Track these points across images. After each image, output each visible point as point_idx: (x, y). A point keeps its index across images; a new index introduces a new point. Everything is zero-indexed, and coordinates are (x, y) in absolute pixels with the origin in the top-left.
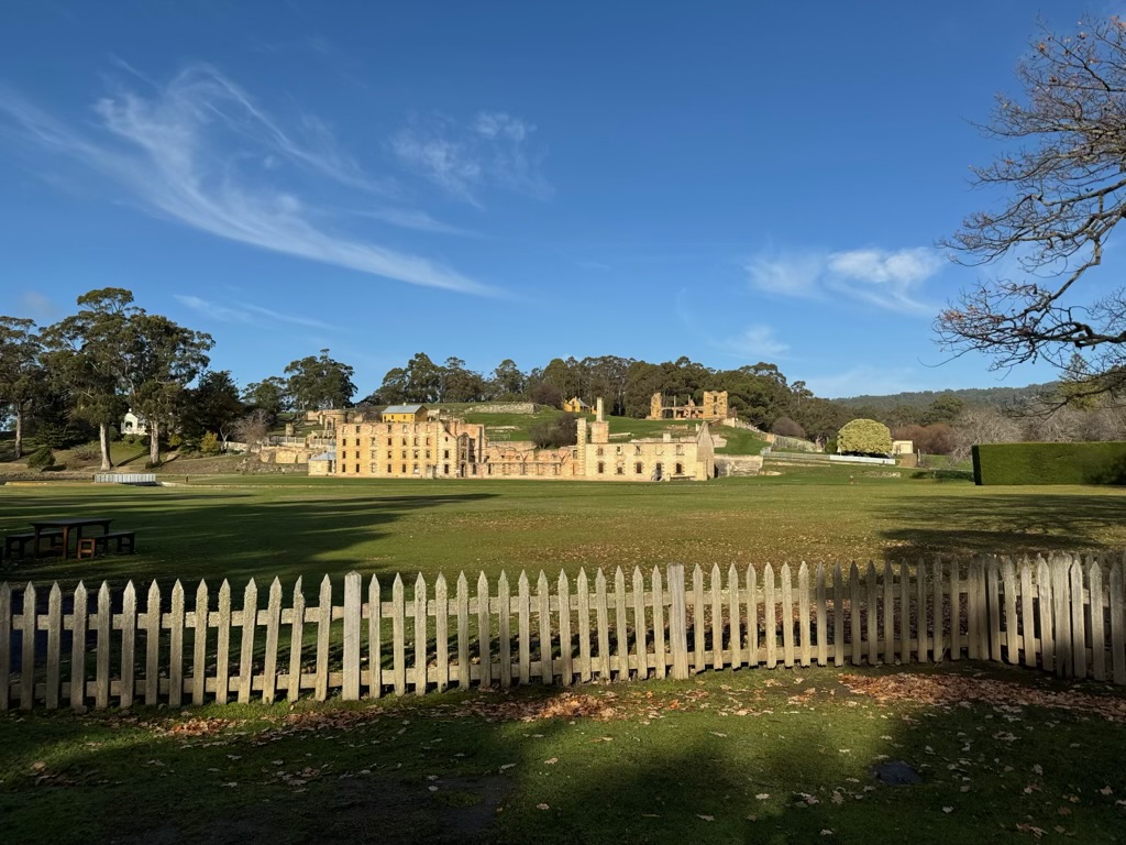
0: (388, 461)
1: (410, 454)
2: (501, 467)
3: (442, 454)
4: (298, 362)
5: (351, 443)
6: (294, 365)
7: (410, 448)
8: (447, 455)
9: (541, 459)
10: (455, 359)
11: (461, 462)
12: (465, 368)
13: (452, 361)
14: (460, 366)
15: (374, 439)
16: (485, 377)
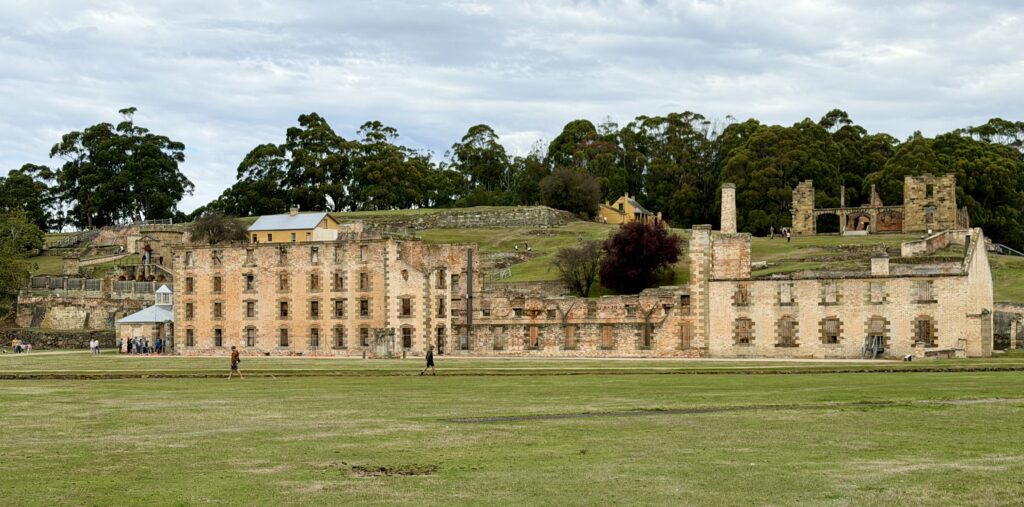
0: (279, 323)
1: (327, 308)
2: (522, 332)
3: (395, 306)
4: (75, 135)
5: (203, 286)
6: (68, 143)
7: (327, 296)
8: (406, 309)
9: (602, 316)
10: (376, 125)
11: (435, 322)
12: (397, 143)
13: (370, 130)
14: (390, 140)
15: (250, 278)
16: (436, 161)
